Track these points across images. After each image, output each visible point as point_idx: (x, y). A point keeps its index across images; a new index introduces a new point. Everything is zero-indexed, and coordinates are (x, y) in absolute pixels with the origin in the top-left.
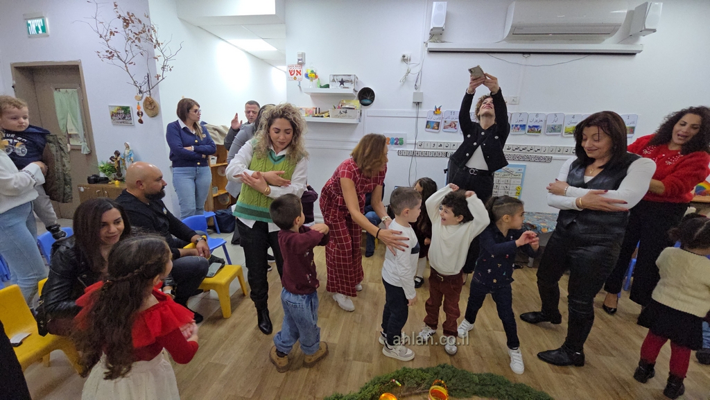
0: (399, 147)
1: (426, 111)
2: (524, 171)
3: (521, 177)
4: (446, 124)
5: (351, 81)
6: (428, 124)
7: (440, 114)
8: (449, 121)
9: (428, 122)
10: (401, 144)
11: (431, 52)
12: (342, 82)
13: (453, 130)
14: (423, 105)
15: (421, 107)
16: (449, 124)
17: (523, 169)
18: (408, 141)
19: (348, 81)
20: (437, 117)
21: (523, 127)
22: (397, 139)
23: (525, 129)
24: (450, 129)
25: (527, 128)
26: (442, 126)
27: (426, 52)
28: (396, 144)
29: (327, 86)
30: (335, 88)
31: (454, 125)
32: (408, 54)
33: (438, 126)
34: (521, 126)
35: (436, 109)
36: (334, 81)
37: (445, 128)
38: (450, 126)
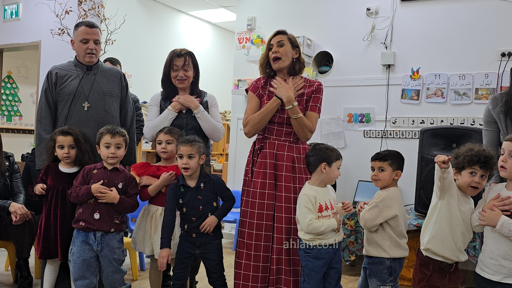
0: (364, 126)
1: (401, 76)
4: (430, 92)
6: (404, 94)
7: (419, 79)
8: (433, 88)
9: (403, 90)
10: (368, 121)
13: (440, 100)
14: (396, 68)
15: (393, 71)
16: (433, 92)
18: (377, 118)
20: (415, 83)
22: (362, 116)
24: (435, 99)
27: (399, 1)
28: (361, 122)
32: (373, 6)
33: (418, 95)
35: (414, 73)
37: (428, 97)
38: (435, 94)
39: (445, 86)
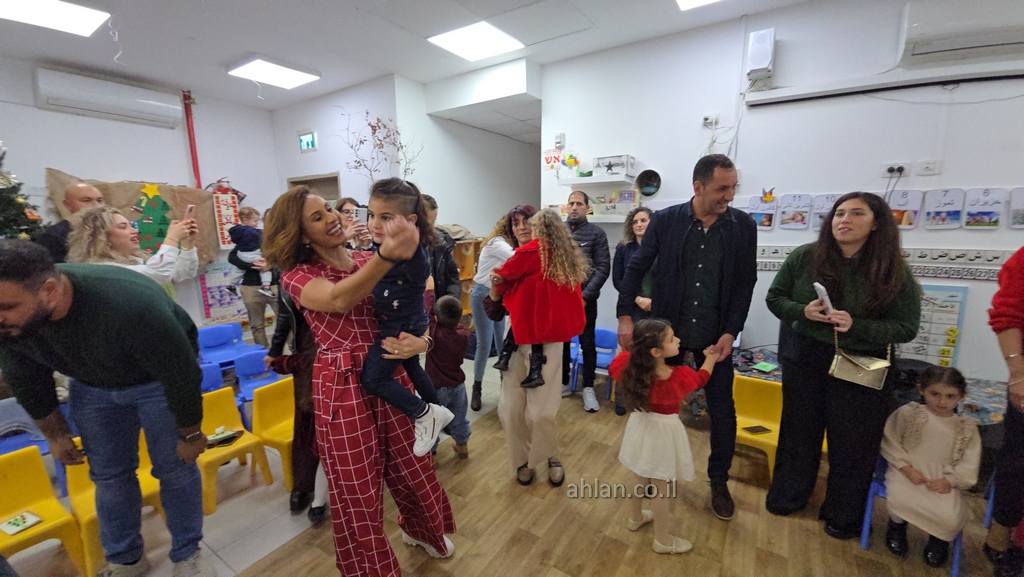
2: (965, 298)
3: (956, 309)
4: (786, 217)
5: (622, 164)
7: (772, 201)
8: (791, 211)
11: (753, 106)
12: (610, 167)
13: (800, 225)
16: (790, 216)
17: (960, 294)
19: (617, 165)
20: (767, 205)
21: (955, 215)
23: (958, 219)
24: (793, 225)
25: (964, 218)
26: (777, 220)
27: (745, 107)
29: (590, 174)
30: (601, 176)
31: (800, 218)
32: (712, 115)
33: (770, 221)
34: (949, 213)
35: (765, 194)
36: (598, 166)
37: (783, 223)
38: (793, 219)
39: (807, 209)
